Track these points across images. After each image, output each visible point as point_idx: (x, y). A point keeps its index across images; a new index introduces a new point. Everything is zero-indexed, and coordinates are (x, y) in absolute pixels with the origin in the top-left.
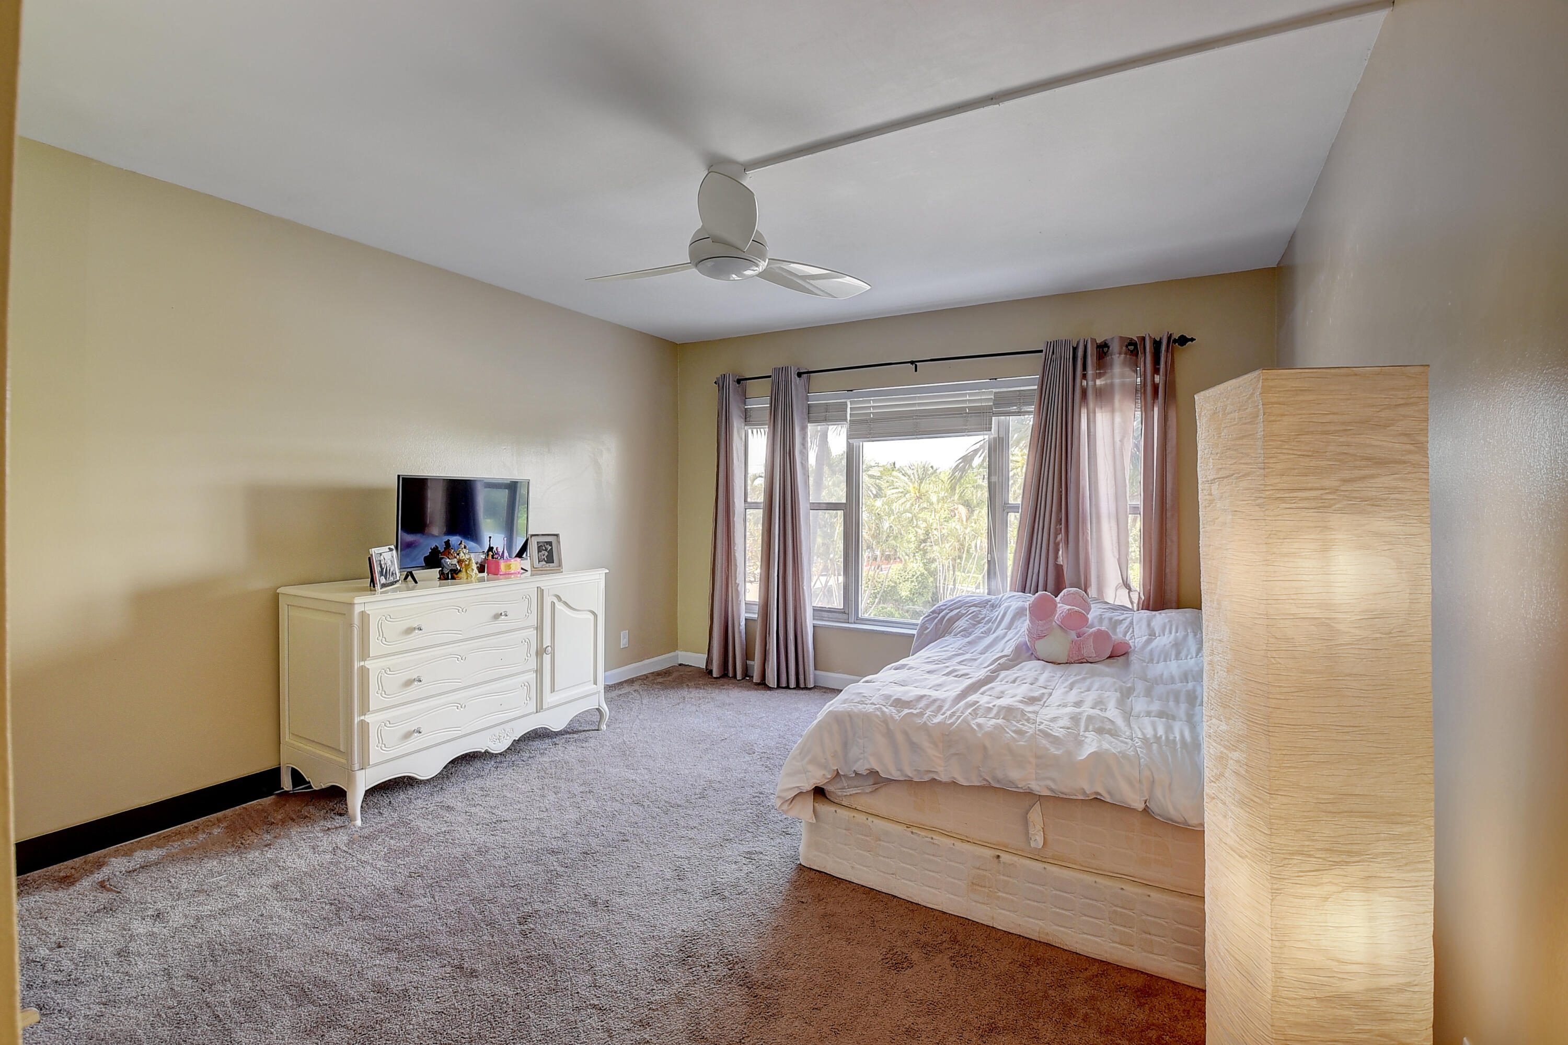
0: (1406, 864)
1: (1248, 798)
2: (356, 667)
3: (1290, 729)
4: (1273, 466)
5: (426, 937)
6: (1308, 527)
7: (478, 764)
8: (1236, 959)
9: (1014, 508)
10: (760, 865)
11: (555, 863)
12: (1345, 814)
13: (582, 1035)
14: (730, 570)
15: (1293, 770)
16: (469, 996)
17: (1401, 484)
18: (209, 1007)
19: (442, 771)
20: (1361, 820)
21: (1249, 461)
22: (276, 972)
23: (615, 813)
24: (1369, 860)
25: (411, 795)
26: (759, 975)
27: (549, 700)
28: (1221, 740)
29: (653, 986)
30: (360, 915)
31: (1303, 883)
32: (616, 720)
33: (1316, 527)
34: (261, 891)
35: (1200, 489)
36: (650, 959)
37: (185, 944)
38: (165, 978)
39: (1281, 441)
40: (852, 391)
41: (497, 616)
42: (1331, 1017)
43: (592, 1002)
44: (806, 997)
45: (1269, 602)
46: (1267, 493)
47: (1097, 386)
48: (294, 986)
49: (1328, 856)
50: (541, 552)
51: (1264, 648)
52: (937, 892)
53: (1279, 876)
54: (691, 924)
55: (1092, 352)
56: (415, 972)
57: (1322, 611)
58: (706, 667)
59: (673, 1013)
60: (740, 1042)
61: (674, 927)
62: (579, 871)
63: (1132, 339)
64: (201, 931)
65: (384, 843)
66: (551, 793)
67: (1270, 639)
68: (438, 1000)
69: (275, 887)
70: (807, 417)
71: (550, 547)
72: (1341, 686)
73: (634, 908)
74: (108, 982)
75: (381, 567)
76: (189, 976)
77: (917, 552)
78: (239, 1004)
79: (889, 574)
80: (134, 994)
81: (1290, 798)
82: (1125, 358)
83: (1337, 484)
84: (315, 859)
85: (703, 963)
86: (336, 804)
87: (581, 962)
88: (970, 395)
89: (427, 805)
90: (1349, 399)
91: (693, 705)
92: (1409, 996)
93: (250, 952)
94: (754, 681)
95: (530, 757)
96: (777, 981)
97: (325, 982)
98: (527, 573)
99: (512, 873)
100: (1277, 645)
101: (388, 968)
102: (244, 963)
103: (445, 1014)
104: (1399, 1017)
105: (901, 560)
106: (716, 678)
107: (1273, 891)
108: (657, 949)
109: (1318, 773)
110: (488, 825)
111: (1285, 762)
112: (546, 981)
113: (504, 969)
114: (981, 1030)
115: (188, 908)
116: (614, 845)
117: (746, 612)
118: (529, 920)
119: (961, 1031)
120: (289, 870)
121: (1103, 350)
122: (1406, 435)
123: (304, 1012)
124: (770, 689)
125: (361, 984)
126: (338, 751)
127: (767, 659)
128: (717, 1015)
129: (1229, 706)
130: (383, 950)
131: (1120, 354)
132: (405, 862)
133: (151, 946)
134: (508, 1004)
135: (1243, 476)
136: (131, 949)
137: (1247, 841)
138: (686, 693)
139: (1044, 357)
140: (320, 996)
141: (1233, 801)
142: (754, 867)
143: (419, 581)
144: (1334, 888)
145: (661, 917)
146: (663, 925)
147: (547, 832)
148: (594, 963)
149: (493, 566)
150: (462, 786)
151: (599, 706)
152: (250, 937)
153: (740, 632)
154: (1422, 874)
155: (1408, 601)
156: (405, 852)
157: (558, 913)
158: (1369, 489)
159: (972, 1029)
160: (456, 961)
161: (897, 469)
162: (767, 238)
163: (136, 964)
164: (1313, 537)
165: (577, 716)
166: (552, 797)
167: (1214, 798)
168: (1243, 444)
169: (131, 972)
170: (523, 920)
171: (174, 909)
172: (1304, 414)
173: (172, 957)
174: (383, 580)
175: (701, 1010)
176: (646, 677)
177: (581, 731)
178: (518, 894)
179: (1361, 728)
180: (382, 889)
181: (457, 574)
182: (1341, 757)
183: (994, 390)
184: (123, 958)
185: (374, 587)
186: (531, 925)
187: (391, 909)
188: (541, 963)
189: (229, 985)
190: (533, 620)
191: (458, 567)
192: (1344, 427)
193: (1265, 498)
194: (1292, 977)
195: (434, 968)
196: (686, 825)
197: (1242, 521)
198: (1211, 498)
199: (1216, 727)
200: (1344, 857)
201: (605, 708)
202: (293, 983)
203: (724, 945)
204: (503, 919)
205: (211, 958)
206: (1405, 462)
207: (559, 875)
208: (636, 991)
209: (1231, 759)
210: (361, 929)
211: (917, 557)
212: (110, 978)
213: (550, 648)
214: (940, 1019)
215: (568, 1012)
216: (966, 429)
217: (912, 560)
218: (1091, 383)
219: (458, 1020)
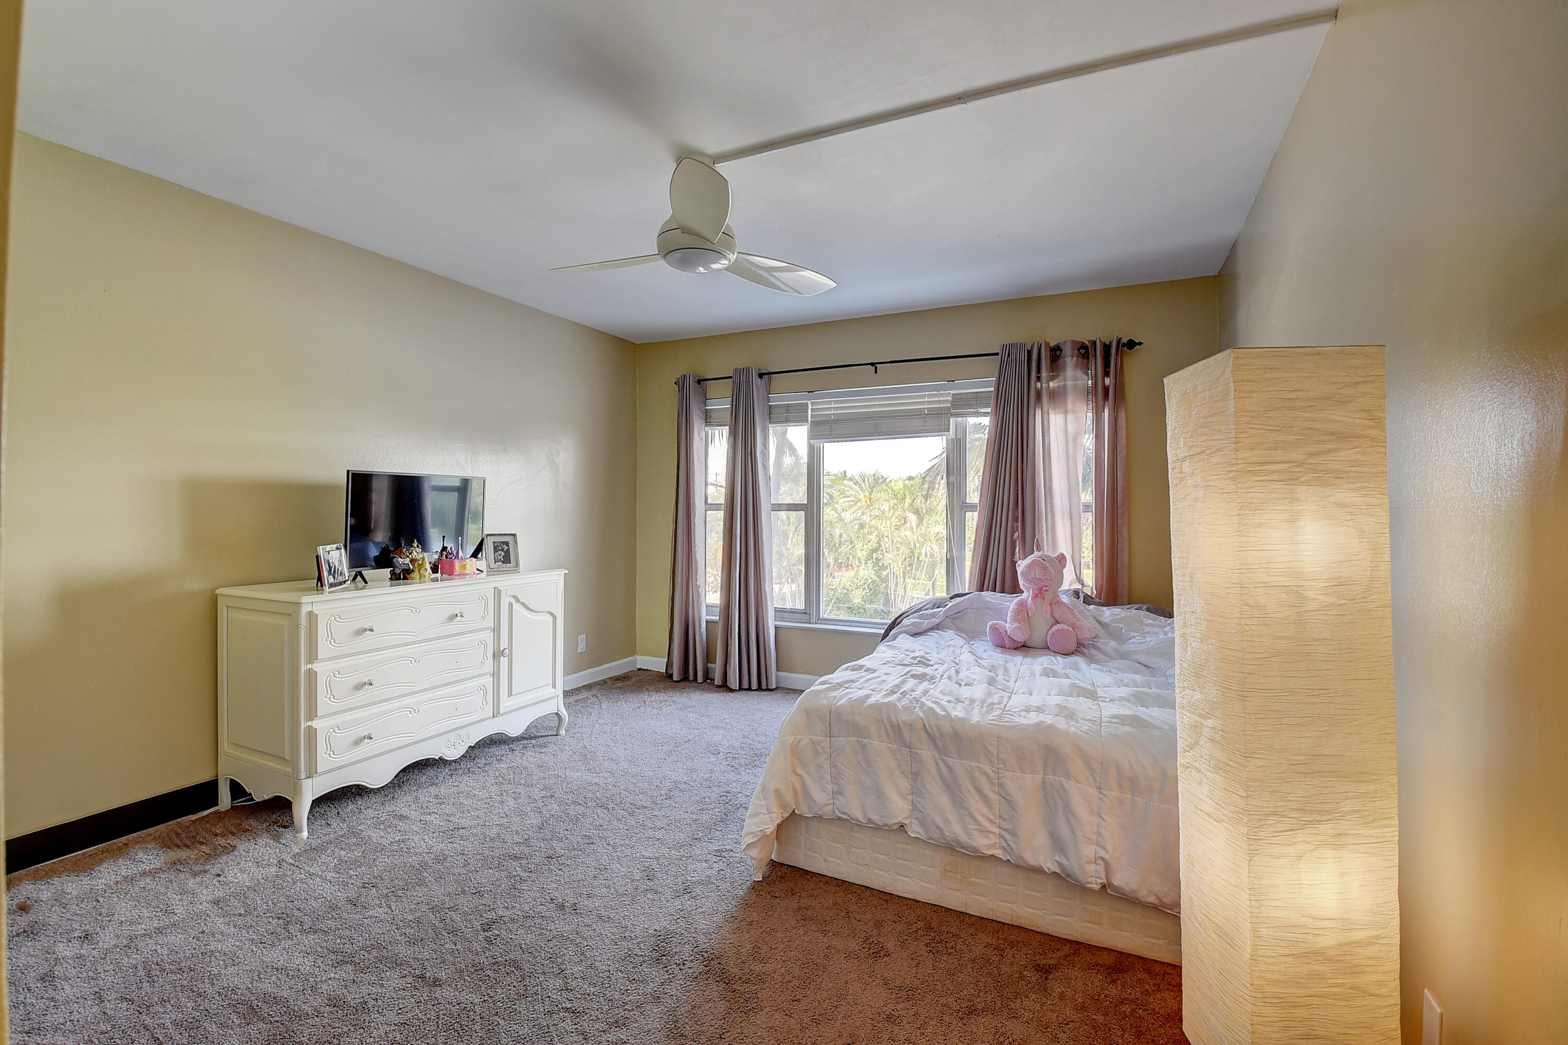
0: (1373, 821)
1: (1223, 763)
2: (303, 671)
3: (1264, 693)
4: (1244, 441)
5: (384, 948)
6: (1277, 499)
7: (431, 772)
8: (1214, 923)
9: (972, 508)
10: (731, 863)
11: (518, 869)
12: (1316, 774)
13: (555, 1039)
14: (690, 572)
15: (1267, 733)
16: (433, 1005)
17: (1362, 458)
18: (147, 1029)
19: (393, 780)
20: (1330, 780)
21: (1221, 437)
22: (221, 990)
23: (579, 816)
24: (1339, 818)
25: (361, 805)
26: (736, 970)
27: (506, 705)
28: (1196, 709)
29: (627, 986)
30: (310, 928)
31: (1278, 842)
32: (576, 725)
33: (1284, 499)
34: (200, 907)
35: (1170, 468)
36: (623, 960)
37: (119, 967)
38: (96, 1002)
39: (1252, 417)
40: (812, 392)
41: (453, 617)
42: (1306, 973)
43: (564, 1005)
44: (785, 990)
45: (1242, 571)
46: (1239, 466)
47: (1051, 388)
48: (242, 1004)
49: (1301, 815)
50: (497, 552)
51: (1238, 615)
52: (910, 881)
53: (1255, 837)
54: (663, 924)
55: (1045, 356)
56: (374, 983)
57: (1292, 579)
58: (667, 670)
59: (649, 1012)
60: (720, 1037)
61: (646, 926)
62: (544, 875)
63: (1083, 343)
64: (135, 950)
65: (334, 855)
66: (510, 799)
67: (1244, 607)
68: (400, 1012)
69: (216, 902)
70: (767, 418)
71: (507, 547)
72: (1309, 651)
73: (603, 910)
74: (30, 1010)
75: (329, 566)
76: (123, 999)
77: (869, 560)
78: (181, 1025)
79: (842, 582)
80: (62, 1020)
81: (1265, 760)
82: (1077, 361)
83: (1303, 457)
84: (259, 873)
85: (678, 962)
86: (279, 816)
87: (551, 966)
88: (929, 396)
89: (379, 814)
90: (1313, 377)
91: (654, 708)
92: (1378, 948)
93: (191, 970)
94: (716, 683)
95: (486, 764)
96: (754, 975)
97: (275, 998)
98: (483, 574)
99: (473, 879)
100: (1250, 613)
101: (344, 981)
102: (185, 983)
103: (408, 1025)
104: (1369, 969)
105: (853, 568)
106: (677, 682)
107: (1250, 852)
108: (630, 949)
109: (1290, 735)
110: (445, 833)
111: (1259, 725)
112: (514, 986)
113: (469, 976)
114: (961, 1013)
115: (120, 928)
116: (579, 848)
117: (707, 615)
118: (494, 927)
119: (941, 1015)
120: (231, 885)
121: (1056, 353)
122: (1365, 410)
123: (253, 1030)
124: (732, 691)
125: (315, 998)
126: (282, 759)
127: (728, 660)
128: (695, 1012)
129: (1203, 675)
130: (338, 963)
131: (1072, 357)
132: (357, 873)
133: (79, 969)
134: (475, 1012)
135: (1215, 452)
136: (56, 973)
137: (1223, 805)
138: (646, 696)
139: (1000, 360)
140: (271, 1013)
141: (1209, 768)
142: (725, 864)
143: (371, 581)
144: (1307, 847)
145: (631, 917)
146: (634, 925)
147: (508, 838)
148: (564, 966)
149: (447, 567)
150: (415, 794)
151: (558, 710)
152: (191, 955)
153: (701, 635)
154: (1387, 830)
155: (1370, 568)
156: (357, 863)
157: (524, 918)
158: (1333, 462)
159: (951, 1012)
160: (417, 971)
161: (848, 478)
162: (736, 232)
163: (62, 989)
164: (1282, 508)
165: (534, 722)
166: (511, 803)
167: (1188, 767)
168: (1213, 422)
169: (58, 997)
170: (487, 927)
171: (104, 929)
172: (1273, 391)
173: (104, 980)
174: (332, 580)
175: (678, 1008)
176: (604, 682)
177: (539, 737)
178: (480, 901)
179: (1329, 691)
180: (333, 901)
181: (409, 574)
182: (1311, 719)
183: (952, 392)
184: (47, 983)
185: (322, 586)
186: (496, 931)
187: (344, 921)
188: (509, 969)
189: (169, 1006)
190: (490, 622)
191: (410, 566)
192: (1308, 404)
193: (1237, 471)
194: (1269, 935)
195: (393, 980)
196: (653, 826)
197: (1214, 495)
198: (1181, 475)
199: (1189, 698)
200: (1316, 817)
201: (564, 712)
202: (240, 1001)
203: (699, 943)
204: (466, 927)
205: (148, 979)
206: (1365, 437)
207: (522, 880)
208: (610, 992)
209: (1206, 726)
210: (312, 942)
211: (868, 565)
212: (33, 1005)
213: (507, 650)
214: (920, 1004)
215: (540, 1016)
216: (925, 430)
217: (863, 567)
218: (1045, 385)
219: (423, 1030)
